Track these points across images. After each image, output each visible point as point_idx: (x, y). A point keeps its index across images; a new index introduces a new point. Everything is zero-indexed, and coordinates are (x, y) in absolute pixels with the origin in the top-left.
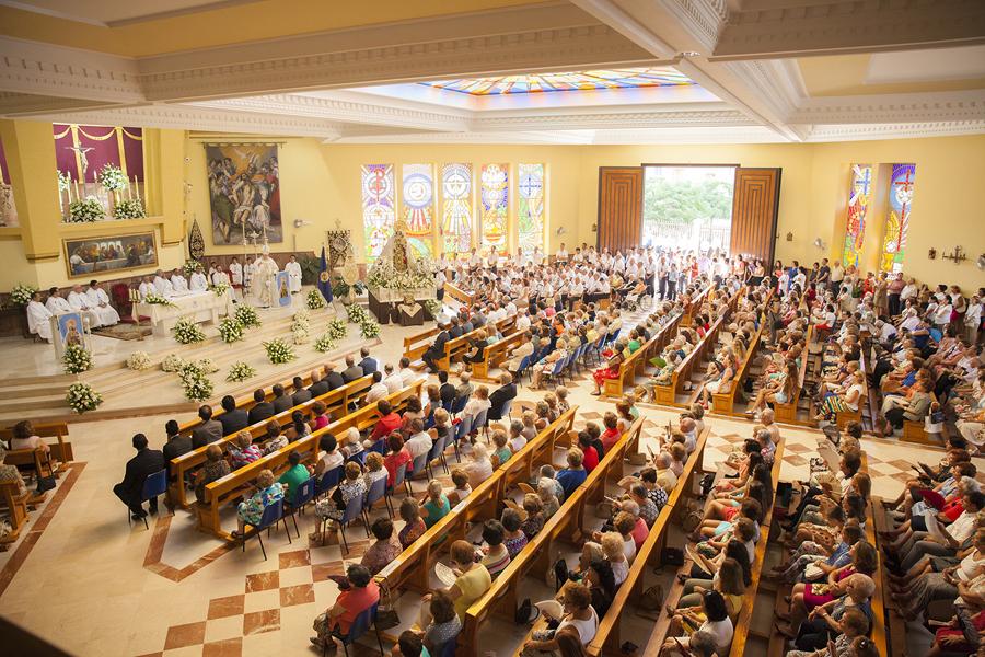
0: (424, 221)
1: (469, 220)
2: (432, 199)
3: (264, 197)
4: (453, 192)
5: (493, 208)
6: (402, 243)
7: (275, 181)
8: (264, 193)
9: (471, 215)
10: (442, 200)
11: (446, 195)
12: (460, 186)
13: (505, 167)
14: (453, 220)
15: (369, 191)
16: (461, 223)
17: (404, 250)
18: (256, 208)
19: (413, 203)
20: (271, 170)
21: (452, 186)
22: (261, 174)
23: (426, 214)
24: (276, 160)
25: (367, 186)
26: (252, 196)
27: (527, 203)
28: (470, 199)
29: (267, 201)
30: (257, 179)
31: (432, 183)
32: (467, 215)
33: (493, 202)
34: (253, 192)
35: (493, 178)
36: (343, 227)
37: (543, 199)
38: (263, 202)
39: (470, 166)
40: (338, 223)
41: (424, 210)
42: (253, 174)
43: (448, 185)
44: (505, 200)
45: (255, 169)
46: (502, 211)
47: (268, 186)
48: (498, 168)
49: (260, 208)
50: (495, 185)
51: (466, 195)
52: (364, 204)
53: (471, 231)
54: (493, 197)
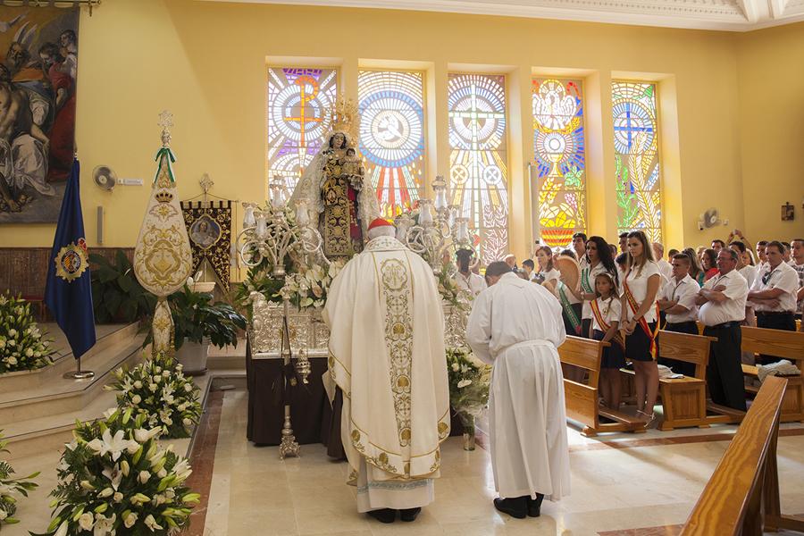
0: (404, 193)
1: (504, 194)
2: (423, 147)
3: (38, 118)
4: (467, 133)
5: (555, 172)
6: (349, 170)
7: (69, 84)
8: (39, 110)
9: (508, 186)
10: (444, 149)
11: (453, 140)
12: (482, 122)
13: (575, 86)
14: (467, 194)
15: (282, 125)
16: (485, 202)
17: (354, 195)
18: (18, 141)
19: (382, 154)
20: (60, 59)
21: (467, 121)
22: (38, 66)
23: (409, 179)
24: (73, 37)
25: (278, 110)
26: (11, 114)
27: (625, 163)
28: (504, 151)
29: (44, 127)
30: (28, 78)
31: (422, 113)
32: (501, 185)
33: (555, 159)
34: (14, 106)
35: (554, 108)
36: (218, 194)
37: (658, 157)
38: (35, 130)
39: (502, 79)
40: (205, 185)
41: (405, 169)
42: (18, 67)
43: (458, 120)
44: (580, 156)
45: (24, 56)
46: (575, 178)
47: (49, 94)
48: (561, 88)
49: (26, 143)
50: (558, 124)
51: (495, 141)
52: (272, 152)
53: (508, 218)
54: (556, 147)
